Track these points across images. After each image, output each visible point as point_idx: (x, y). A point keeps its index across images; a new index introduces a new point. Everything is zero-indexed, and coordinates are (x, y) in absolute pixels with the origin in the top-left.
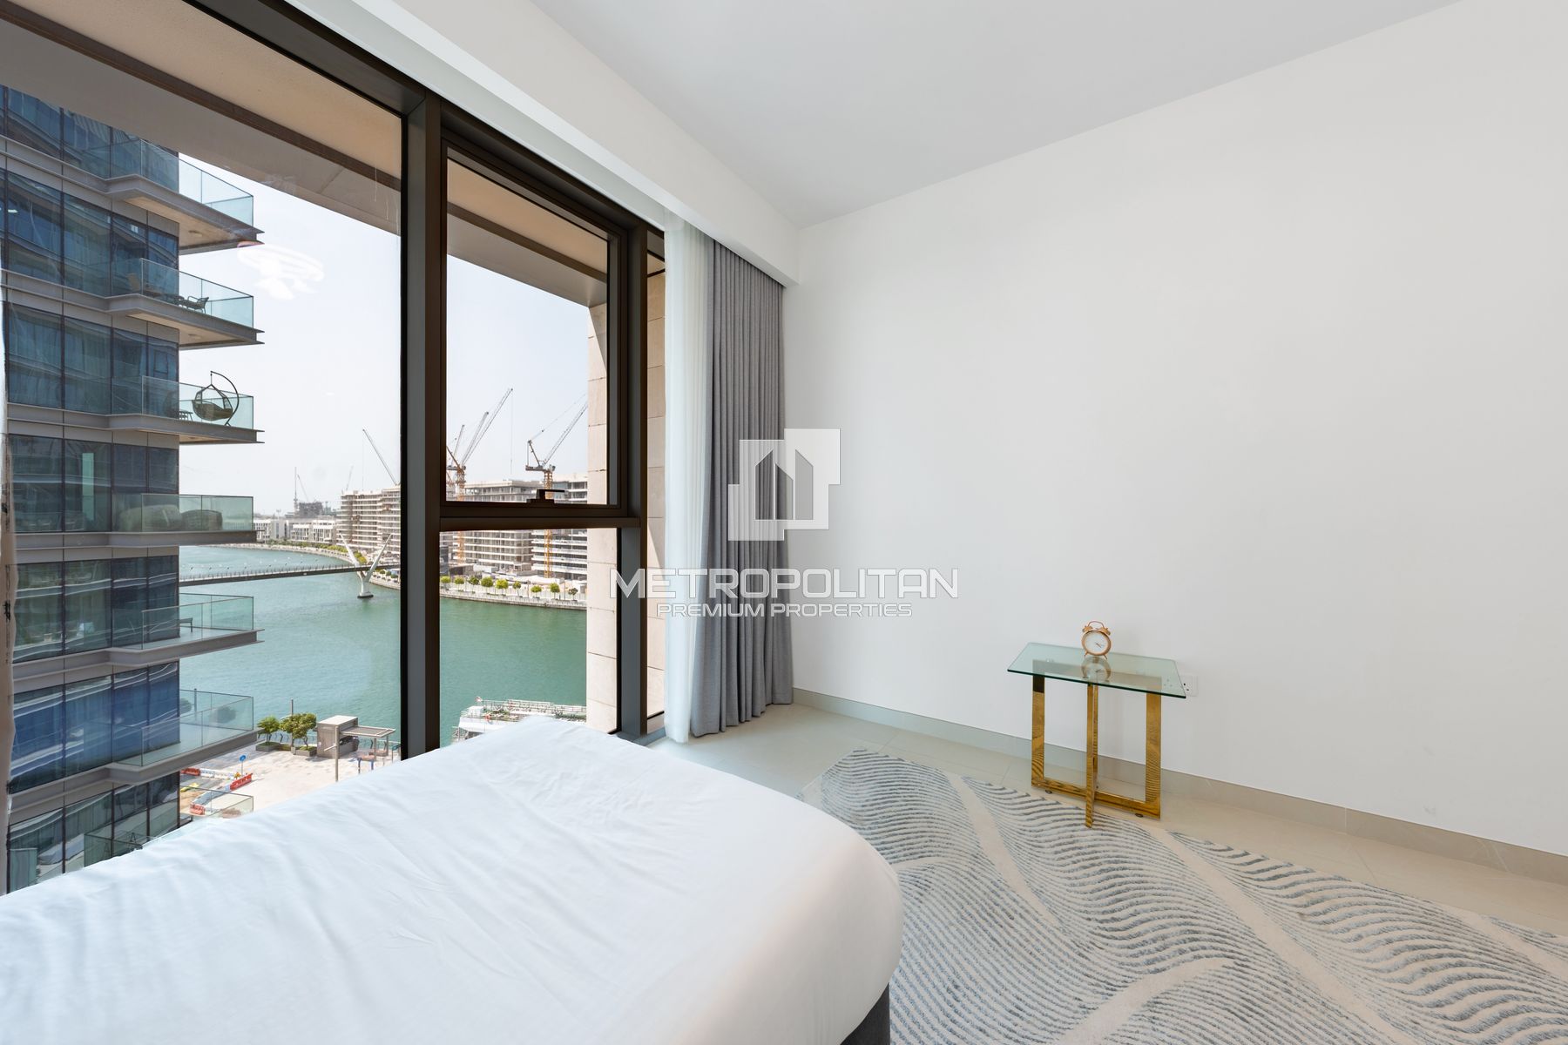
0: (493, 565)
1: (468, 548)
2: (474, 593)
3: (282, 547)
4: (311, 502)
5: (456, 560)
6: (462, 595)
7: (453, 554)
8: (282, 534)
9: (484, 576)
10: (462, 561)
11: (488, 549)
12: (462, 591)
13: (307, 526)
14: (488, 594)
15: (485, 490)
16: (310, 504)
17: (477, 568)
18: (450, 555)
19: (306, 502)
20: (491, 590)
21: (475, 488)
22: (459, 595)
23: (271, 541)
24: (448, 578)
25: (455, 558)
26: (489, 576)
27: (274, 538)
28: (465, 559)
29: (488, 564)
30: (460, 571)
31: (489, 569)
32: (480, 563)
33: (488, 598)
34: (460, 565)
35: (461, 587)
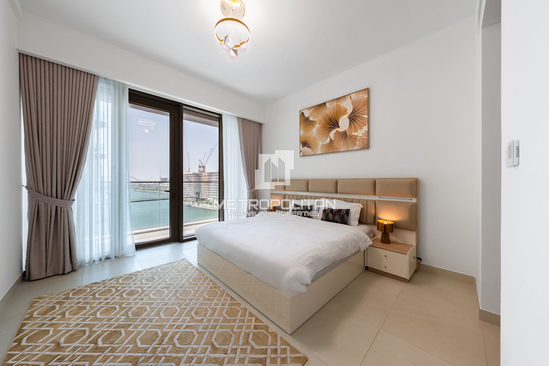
0: (214, 198)
1: (206, 192)
2: (207, 207)
3: (156, 191)
4: (164, 178)
5: (203, 196)
6: (203, 207)
7: (202, 194)
8: (156, 188)
9: (210, 201)
10: (205, 197)
11: (212, 193)
12: (203, 206)
13: (163, 185)
14: (211, 207)
15: (211, 173)
16: (164, 179)
17: (208, 199)
18: (201, 194)
19: (163, 178)
20: (212, 206)
21: (208, 173)
22: (202, 207)
23: (153, 190)
24: (199, 202)
25: (203, 195)
26: (212, 201)
27: (154, 189)
28: (205, 196)
29: (212, 198)
30: (203, 199)
31: (212, 199)
32: (210, 197)
33: (211, 208)
34: (204, 198)
35: (203, 205)
